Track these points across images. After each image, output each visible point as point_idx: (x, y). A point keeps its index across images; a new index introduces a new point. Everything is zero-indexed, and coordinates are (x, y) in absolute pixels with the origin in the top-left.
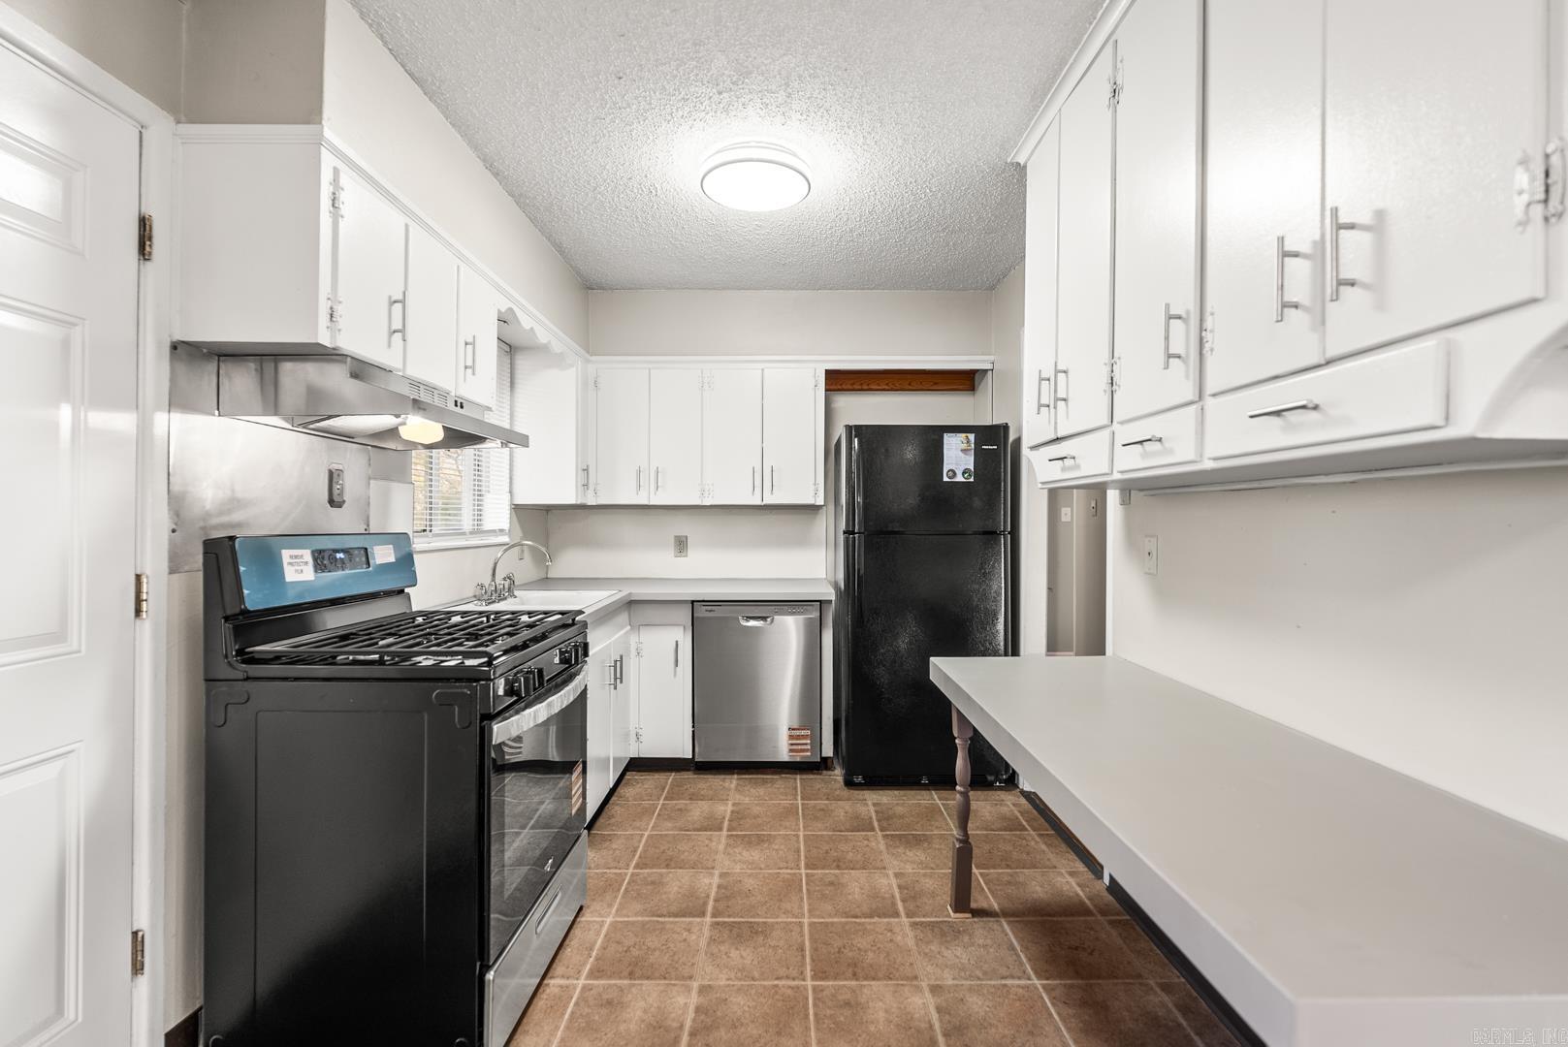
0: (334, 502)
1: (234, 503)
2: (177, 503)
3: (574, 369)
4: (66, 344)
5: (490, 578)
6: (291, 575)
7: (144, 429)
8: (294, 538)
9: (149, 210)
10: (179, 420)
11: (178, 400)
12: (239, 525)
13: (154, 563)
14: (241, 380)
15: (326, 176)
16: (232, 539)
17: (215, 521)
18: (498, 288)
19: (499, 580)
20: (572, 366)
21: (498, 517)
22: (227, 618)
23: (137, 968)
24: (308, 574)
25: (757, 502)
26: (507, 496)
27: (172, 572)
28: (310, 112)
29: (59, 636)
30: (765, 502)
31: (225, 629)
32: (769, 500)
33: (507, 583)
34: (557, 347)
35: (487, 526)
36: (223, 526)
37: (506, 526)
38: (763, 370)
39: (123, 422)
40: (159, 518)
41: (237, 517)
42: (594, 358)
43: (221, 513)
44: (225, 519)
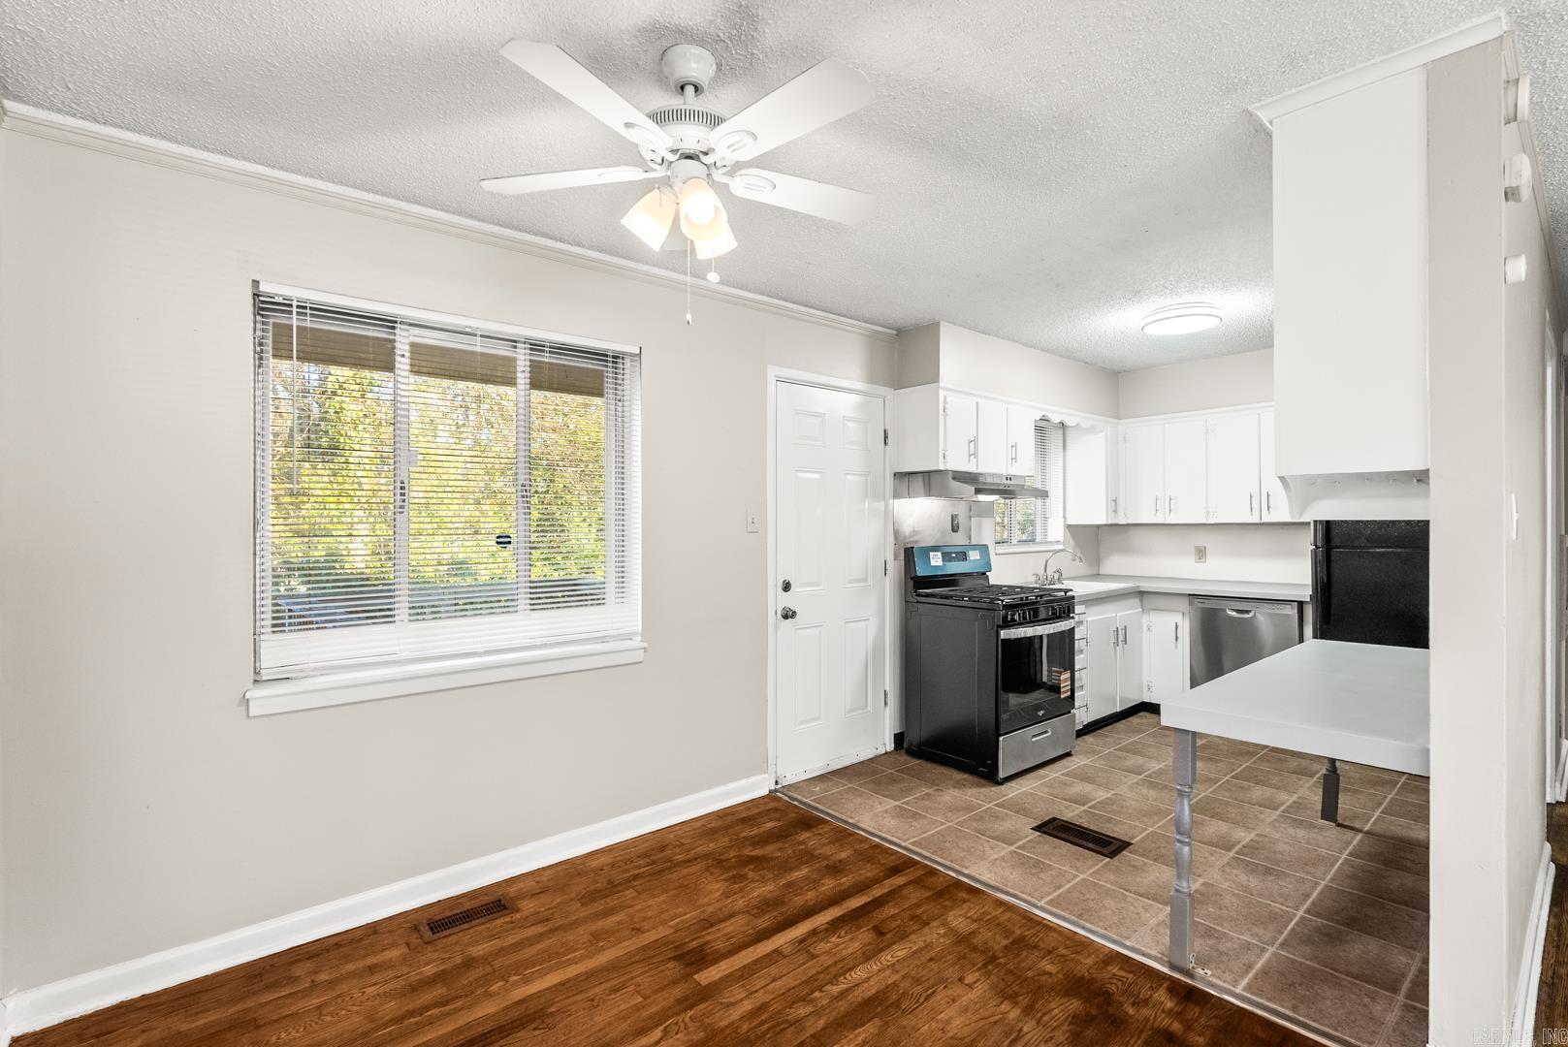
0: (955, 529)
1: (915, 533)
2: (896, 533)
3: (1103, 434)
4: (867, 482)
5: (1043, 572)
6: (933, 563)
7: (886, 506)
8: (935, 548)
9: (887, 427)
10: (897, 502)
11: (897, 495)
12: (916, 542)
13: (890, 557)
14: (918, 484)
15: (941, 399)
16: (913, 548)
17: (908, 540)
18: (1033, 408)
19: (1050, 572)
20: (1102, 431)
21: (1056, 532)
22: (912, 579)
23: (886, 704)
24: (940, 563)
25: (1258, 521)
26: (1063, 520)
27: (895, 559)
28: (935, 378)
29: (865, 580)
30: (1262, 521)
31: (911, 582)
32: (1266, 519)
33: (1056, 576)
34: (1085, 424)
35: (1051, 538)
36: (912, 542)
37: (1061, 539)
38: (1259, 414)
39: (882, 504)
40: (891, 539)
41: (916, 538)
42: (1122, 421)
43: (910, 537)
44: (912, 539)
